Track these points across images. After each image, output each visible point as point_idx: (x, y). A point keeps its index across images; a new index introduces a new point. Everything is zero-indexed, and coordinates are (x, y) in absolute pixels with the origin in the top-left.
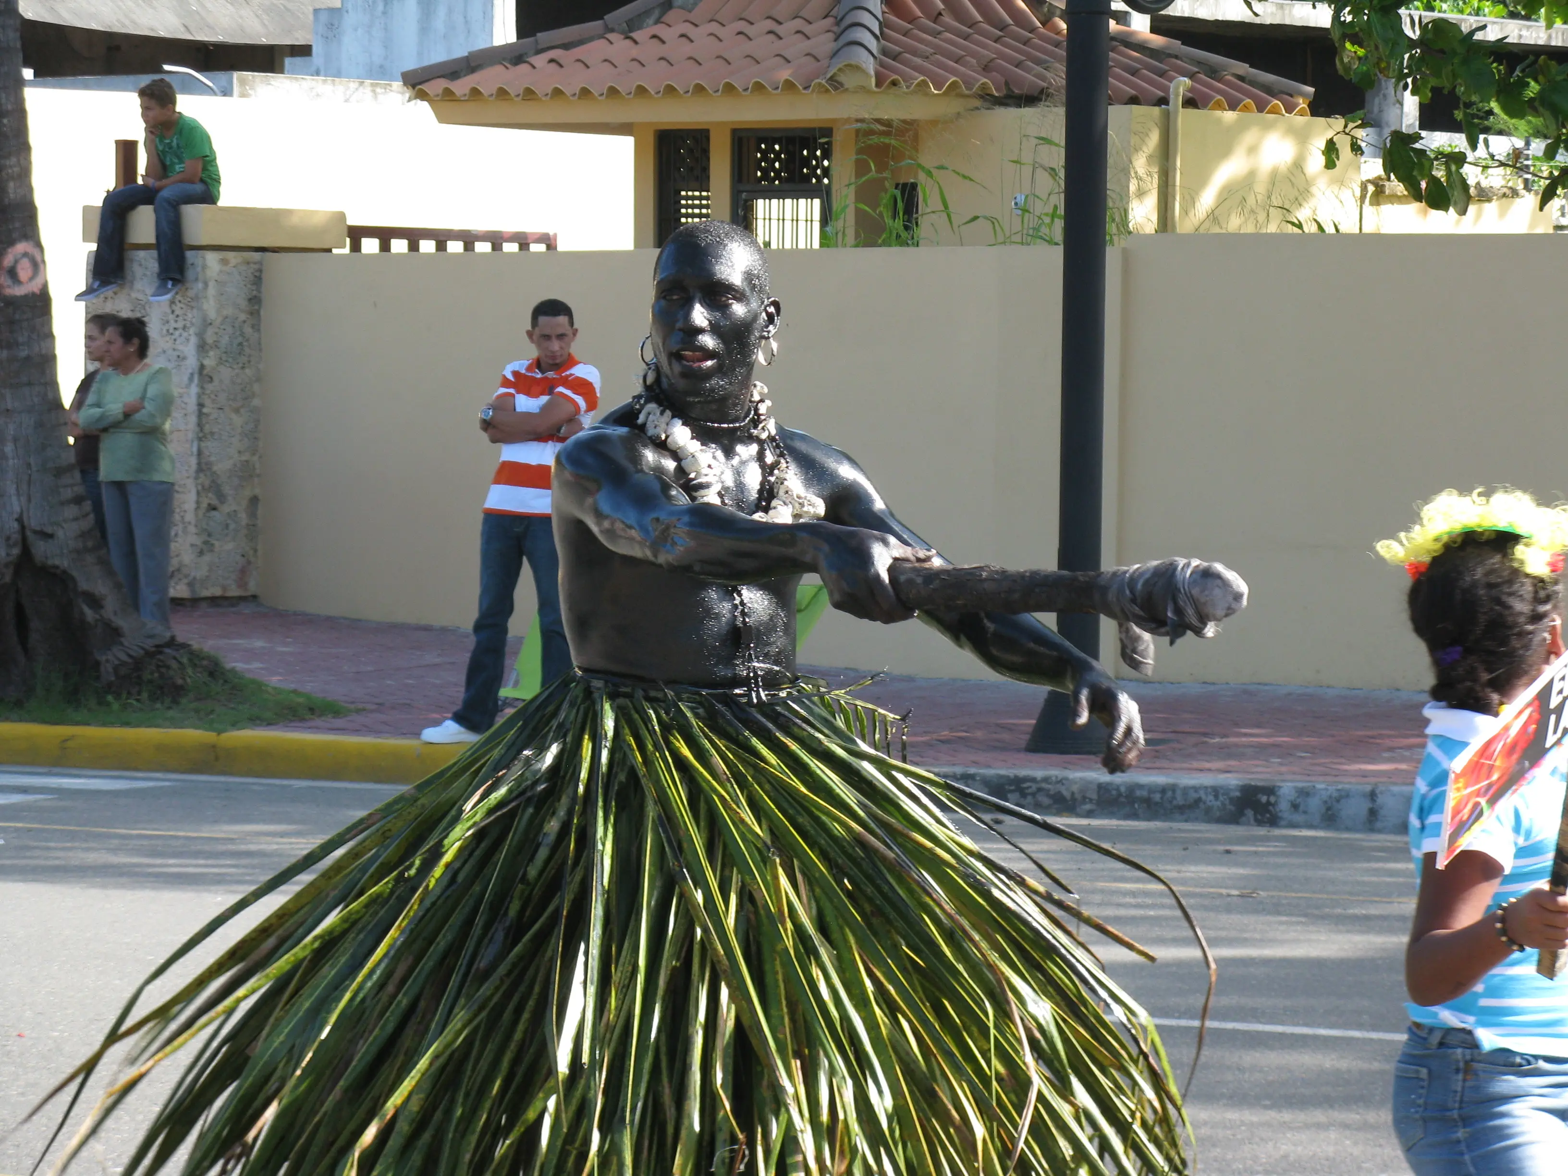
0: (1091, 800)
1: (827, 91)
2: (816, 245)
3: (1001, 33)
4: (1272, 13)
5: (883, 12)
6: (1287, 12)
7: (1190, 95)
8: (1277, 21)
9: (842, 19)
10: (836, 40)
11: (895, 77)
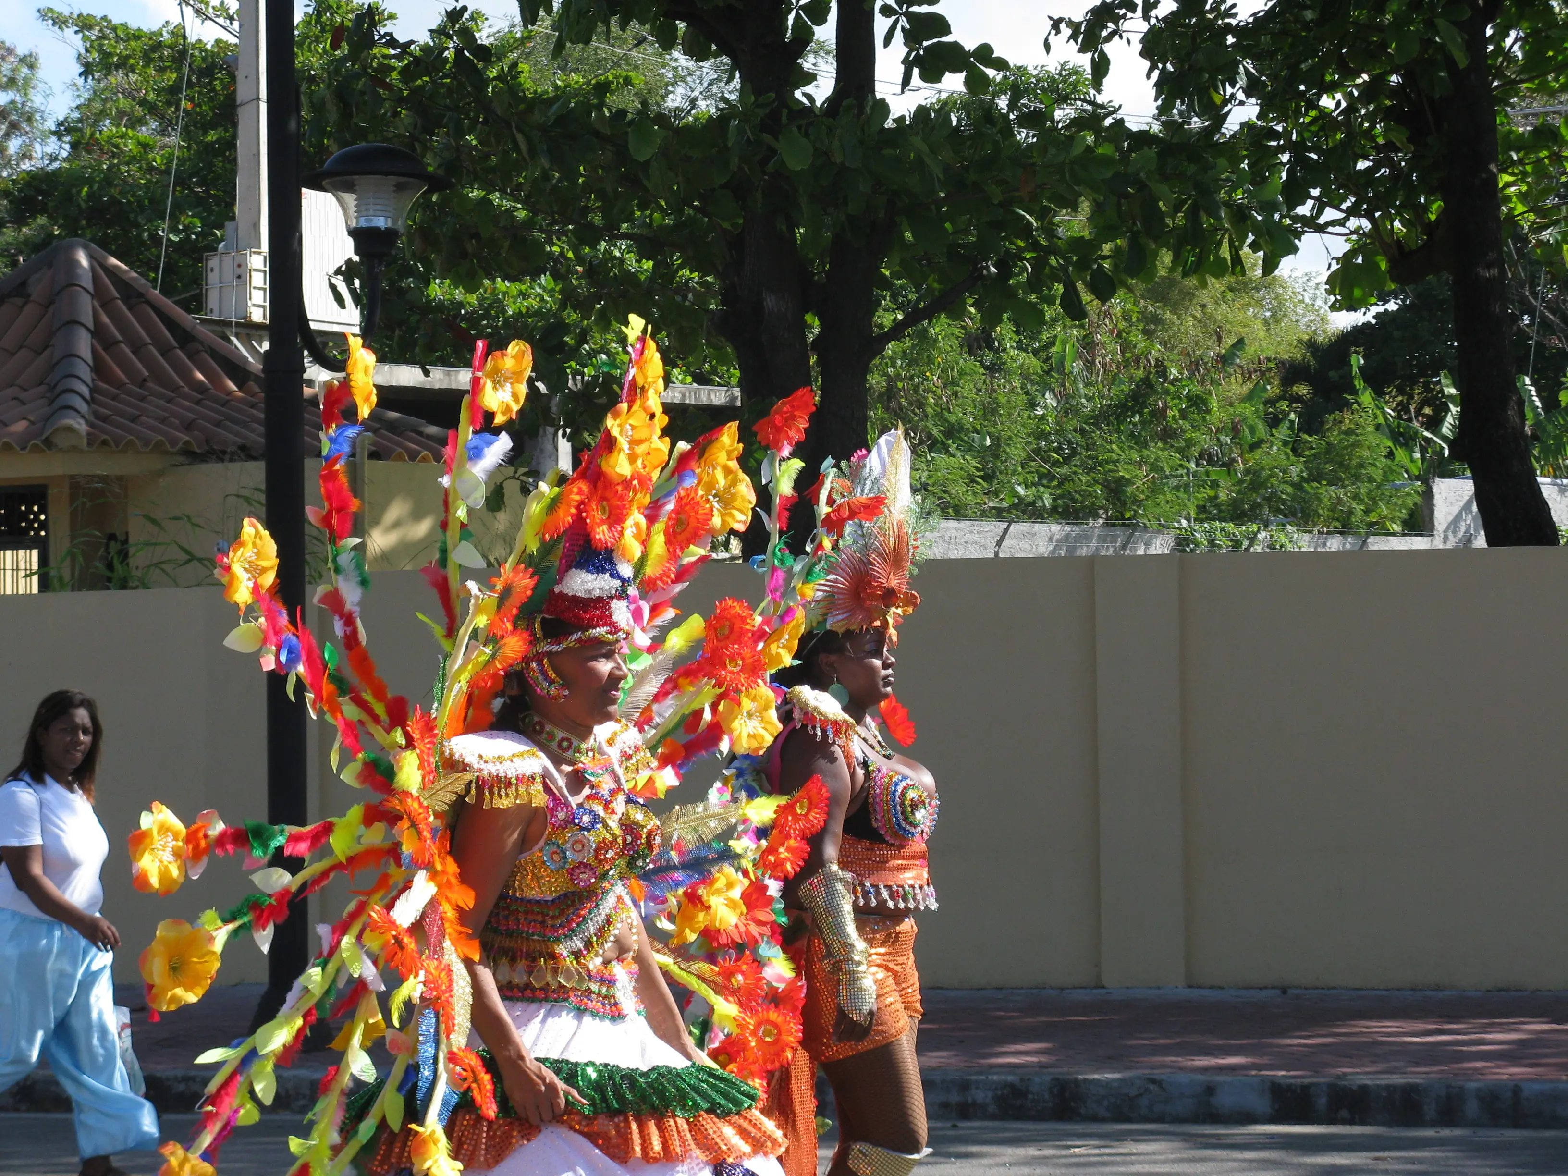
0: (304, 1097)
1: (43, 451)
2: (35, 590)
3: (200, 397)
4: (440, 380)
5: (93, 380)
6: (453, 378)
7: (374, 448)
8: (444, 385)
9: (56, 385)
10: (50, 405)
11: (105, 437)
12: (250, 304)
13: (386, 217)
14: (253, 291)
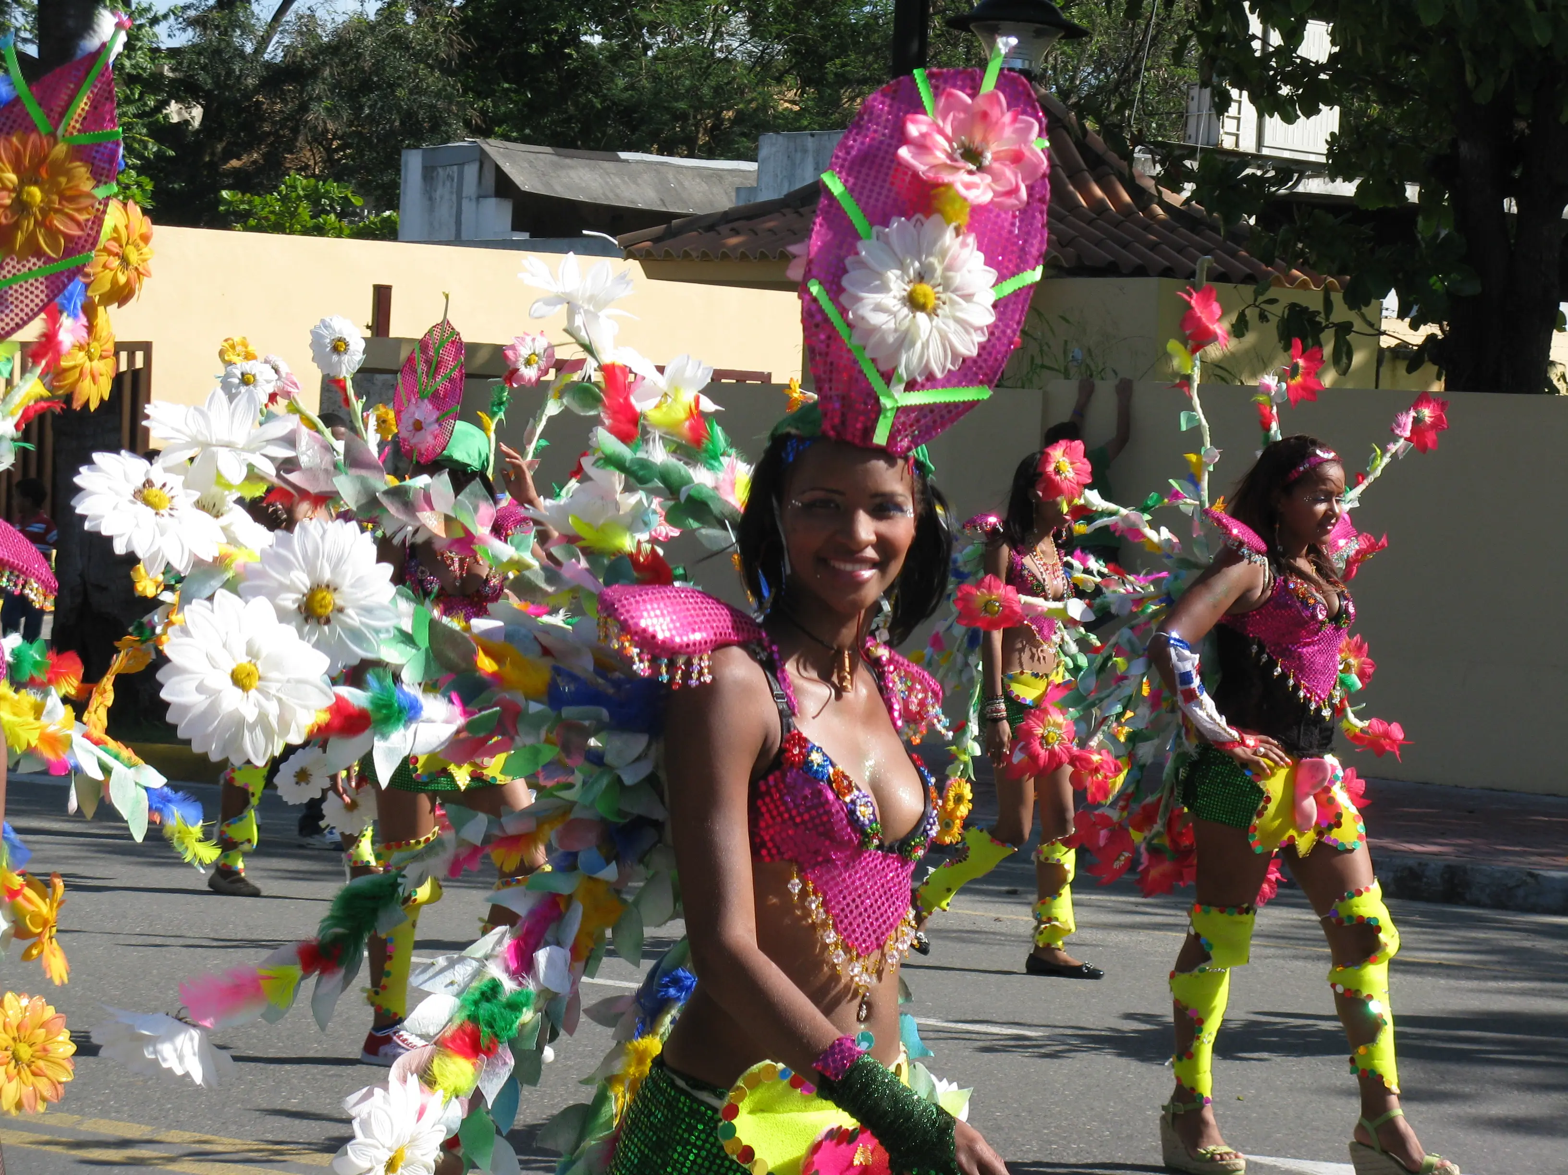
12: (1221, 131)
13: (1024, 60)
14: (1226, 120)
